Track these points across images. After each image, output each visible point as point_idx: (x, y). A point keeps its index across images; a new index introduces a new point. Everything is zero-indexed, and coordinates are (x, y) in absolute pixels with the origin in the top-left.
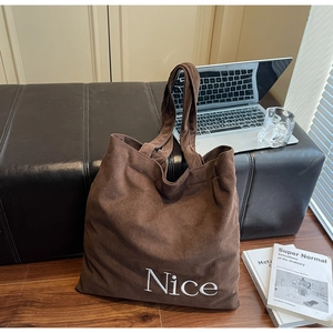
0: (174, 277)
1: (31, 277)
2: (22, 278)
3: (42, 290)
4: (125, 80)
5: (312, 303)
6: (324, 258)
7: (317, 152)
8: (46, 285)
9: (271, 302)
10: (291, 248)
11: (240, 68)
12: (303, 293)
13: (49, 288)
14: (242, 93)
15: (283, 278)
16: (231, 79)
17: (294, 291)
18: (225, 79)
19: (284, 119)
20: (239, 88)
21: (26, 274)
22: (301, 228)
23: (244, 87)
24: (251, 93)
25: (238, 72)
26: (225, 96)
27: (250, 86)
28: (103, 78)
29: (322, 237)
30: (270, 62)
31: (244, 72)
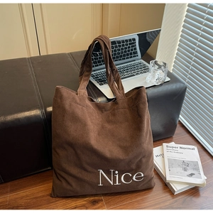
0: (117, 172)
1: (12, 191)
2: (7, 193)
3: (22, 198)
4: (49, 54)
5: (192, 175)
6: (193, 147)
7: (182, 85)
8: (25, 194)
9: (168, 178)
10: (173, 144)
11: (128, 38)
12: (185, 170)
13: (27, 196)
14: (131, 54)
15: (172, 163)
16: (123, 45)
17: (180, 170)
18: (120, 46)
19: (160, 67)
20: (129, 51)
21: (9, 189)
22: (176, 132)
23: (132, 50)
24: (136, 53)
25: (127, 41)
26: (121, 56)
27: (135, 49)
28: (34, 53)
29: (187, 135)
30: (145, 33)
31: (130, 40)
